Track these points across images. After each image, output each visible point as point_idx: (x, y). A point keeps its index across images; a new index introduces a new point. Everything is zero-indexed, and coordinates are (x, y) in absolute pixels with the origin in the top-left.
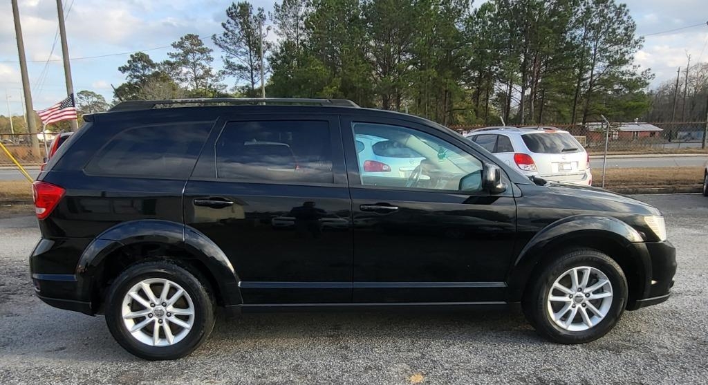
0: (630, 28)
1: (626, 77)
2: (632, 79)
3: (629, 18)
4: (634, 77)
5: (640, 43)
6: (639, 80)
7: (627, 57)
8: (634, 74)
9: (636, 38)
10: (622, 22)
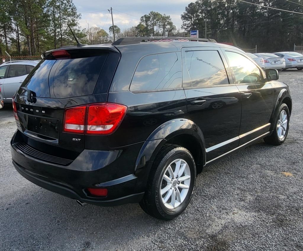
0: (74, 9)
1: (76, 32)
2: (78, 33)
3: (73, 4)
4: (79, 32)
5: (80, 16)
6: (81, 33)
7: (75, 22)
8: (79, 31)
9: (78, 14)
10: (70, 6)
